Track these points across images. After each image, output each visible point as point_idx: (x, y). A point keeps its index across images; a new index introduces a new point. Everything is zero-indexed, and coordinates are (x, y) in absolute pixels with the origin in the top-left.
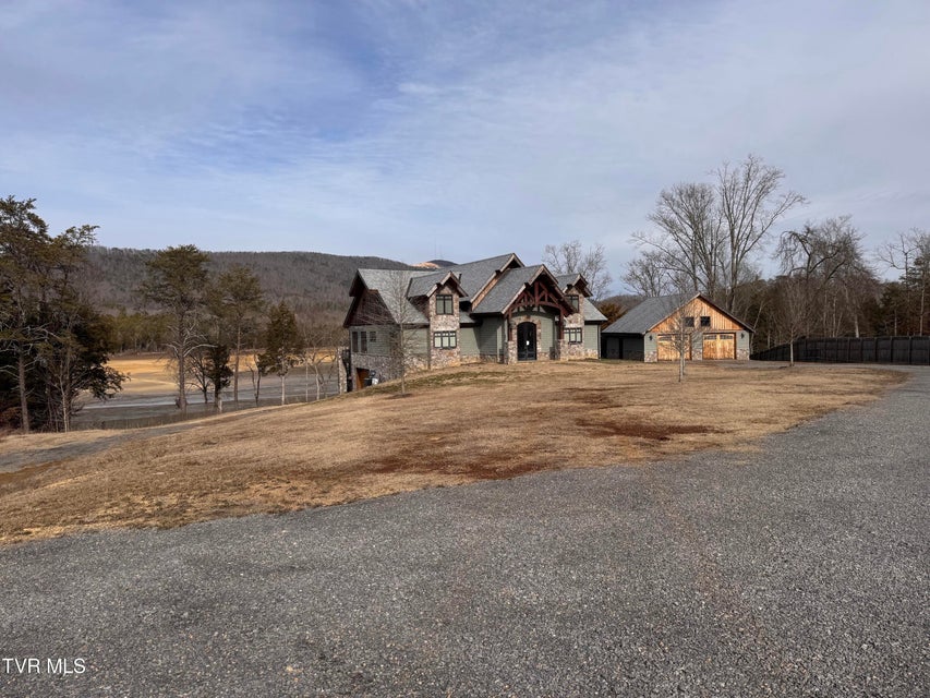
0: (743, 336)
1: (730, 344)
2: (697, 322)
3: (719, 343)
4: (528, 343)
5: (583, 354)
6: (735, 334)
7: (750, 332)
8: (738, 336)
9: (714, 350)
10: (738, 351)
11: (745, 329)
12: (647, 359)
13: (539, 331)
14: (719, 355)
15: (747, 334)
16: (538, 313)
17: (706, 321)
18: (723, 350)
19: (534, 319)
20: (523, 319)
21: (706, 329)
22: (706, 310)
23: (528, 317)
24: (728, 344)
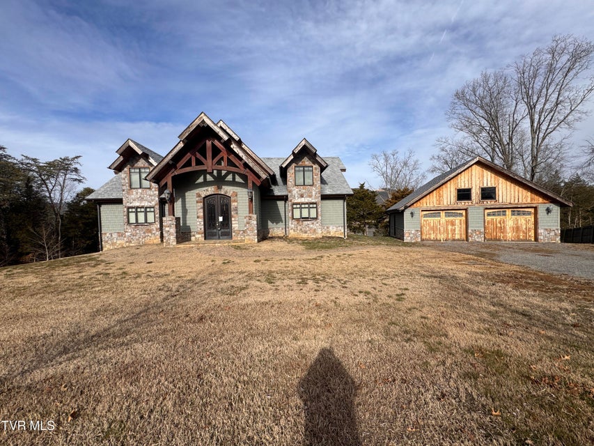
0: (548, 211)
1: (527, 222)
2: (476, 194)
3: (510, 220)
4: (221, 219)
5: (319, 231)
6: (535, 208)
7: (562, 205)
8: (542, 211)
9: (503, 230)
10: (540, 231)
11: (554, 201)
12: (407, 239)
13: (234, 205)
14: (510, 235)
15: (556, 210)
16: (233, 183)
17: (488, 194)
18: (517, 229)
19: (228, 190)
20: (211, 190)
21: (489, 203)
22: (489, 179)
23: (219, 188)
24: (525, 221)
